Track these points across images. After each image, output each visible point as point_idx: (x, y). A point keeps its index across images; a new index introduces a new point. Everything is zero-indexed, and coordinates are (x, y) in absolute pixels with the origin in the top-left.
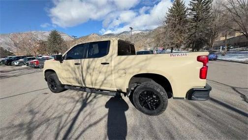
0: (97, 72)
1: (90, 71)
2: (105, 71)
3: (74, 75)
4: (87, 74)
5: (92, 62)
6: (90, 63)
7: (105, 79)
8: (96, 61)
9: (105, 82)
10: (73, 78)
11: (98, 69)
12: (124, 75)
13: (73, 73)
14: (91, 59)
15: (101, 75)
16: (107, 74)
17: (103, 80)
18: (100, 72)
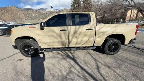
0: (82, 35)
1: (77, 35)
2: (89, 34)
3: (60, 40)
4: (73, 38)
5: (79, 28)
6: (77, 29)
7: (89, 40)
8: (82, 28)
9: (89, 41)
10: (58, 42)
11: (84, 33)
12: (102, 36)
13: (59, 38)
14: (78, 27)
15: (86, 37)
16: (91, 36)
17: (87, 40)
18: (85, 36)
